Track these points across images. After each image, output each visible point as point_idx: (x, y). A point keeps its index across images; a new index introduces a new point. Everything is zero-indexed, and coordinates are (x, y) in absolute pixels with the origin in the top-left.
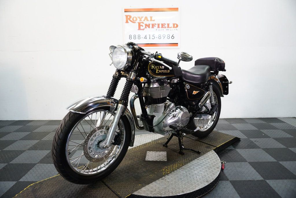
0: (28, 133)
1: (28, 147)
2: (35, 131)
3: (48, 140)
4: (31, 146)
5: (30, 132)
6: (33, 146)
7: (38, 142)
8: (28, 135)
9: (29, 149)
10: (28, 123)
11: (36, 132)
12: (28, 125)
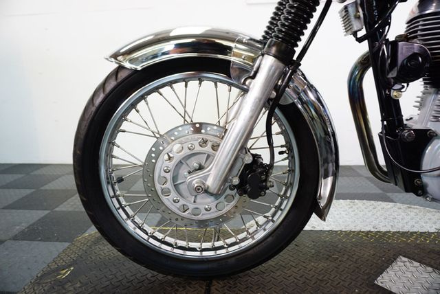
0: (28, 191)
1: (18, 228)
2: (47, 187)
3: (70, 210)
4: (24, 226)
5: (33, 190)
6: (28, 227)
7: (45, 217)
8: (26, 197)
9: (15, 238)
10: (36, 169)
11: (46, 190)
12: (36, 173)
